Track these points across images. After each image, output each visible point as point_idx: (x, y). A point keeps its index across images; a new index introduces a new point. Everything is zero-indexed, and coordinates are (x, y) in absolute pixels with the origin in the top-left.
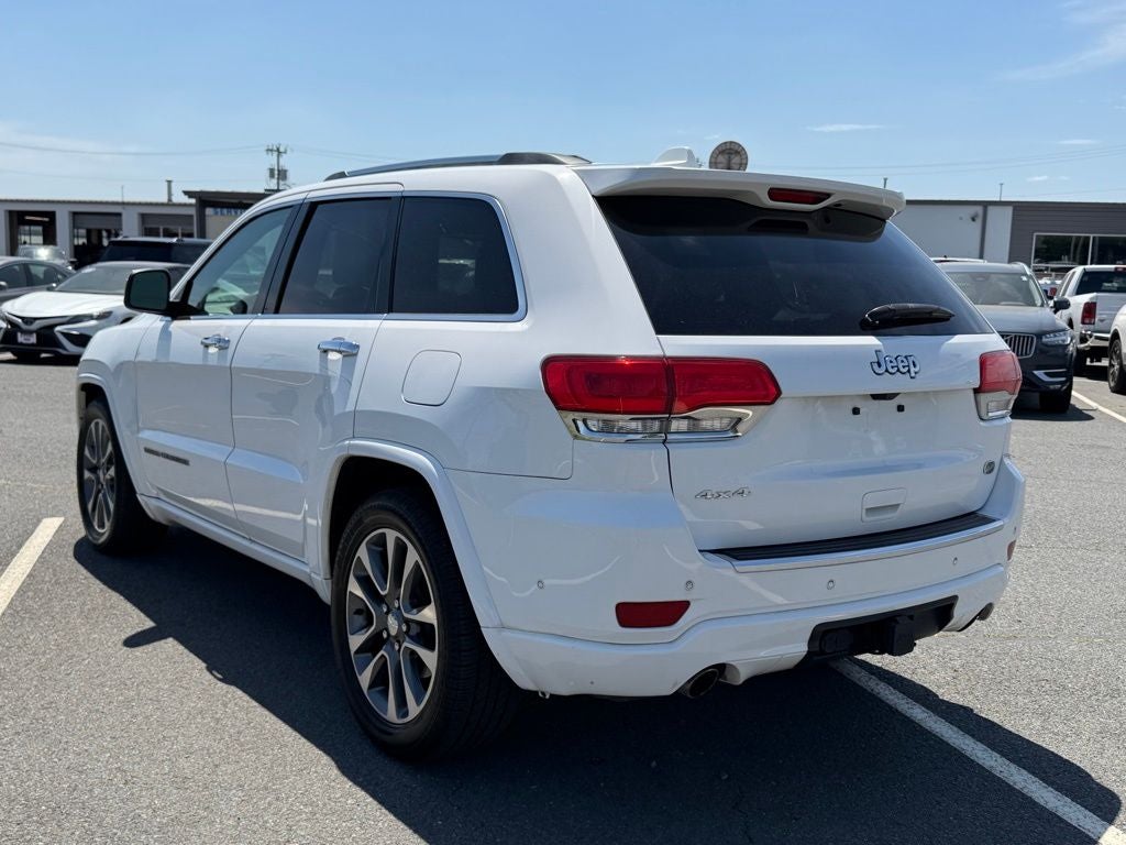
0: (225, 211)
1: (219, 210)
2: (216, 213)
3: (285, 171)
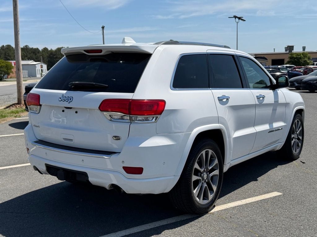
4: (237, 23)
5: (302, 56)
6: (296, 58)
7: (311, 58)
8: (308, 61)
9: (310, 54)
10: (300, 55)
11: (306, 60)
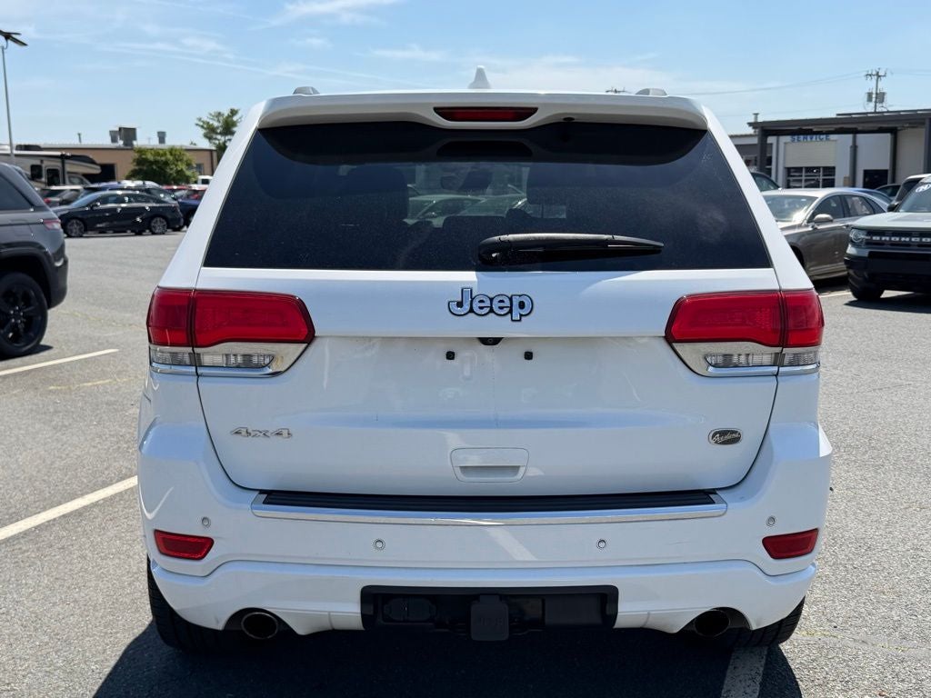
0: (802, 137)
1: (796, 137)
2: (793, 141)
3: (884, 94)
4: (3, 48)
5: (169, 156)
6: (156, 162)
7: (195, 166)
8: (188, 173)
9: (192, 153)
10: (165, 154)
11: (182, 170)
